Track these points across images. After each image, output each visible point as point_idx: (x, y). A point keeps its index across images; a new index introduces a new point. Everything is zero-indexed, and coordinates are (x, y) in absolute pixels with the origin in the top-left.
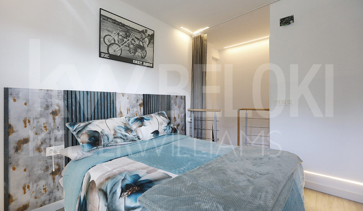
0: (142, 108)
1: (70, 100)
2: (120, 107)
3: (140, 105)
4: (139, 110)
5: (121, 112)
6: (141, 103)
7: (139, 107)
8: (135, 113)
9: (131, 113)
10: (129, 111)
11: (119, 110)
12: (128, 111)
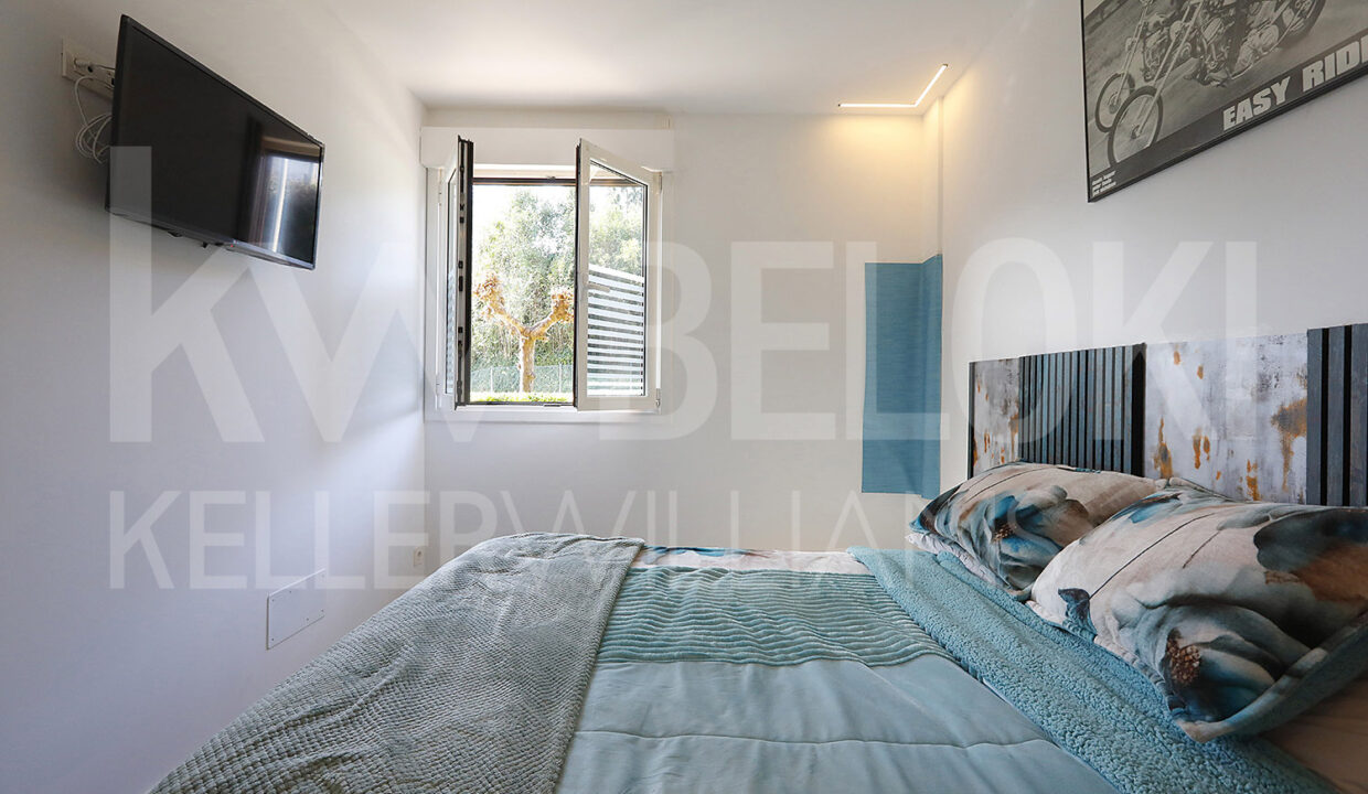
0: (1300, 444)
1: (1026, 389)
2: (1162, 425)
3: (1284, 420)
4: (1274, 457)
5: (1166, 450)
6: (1297, 405)
7: (1274, 434)
8: (1244, 473)
9: (1220, 464)
10: (1203, 456)
11: (1157, 437)
12: (1198, 456)
